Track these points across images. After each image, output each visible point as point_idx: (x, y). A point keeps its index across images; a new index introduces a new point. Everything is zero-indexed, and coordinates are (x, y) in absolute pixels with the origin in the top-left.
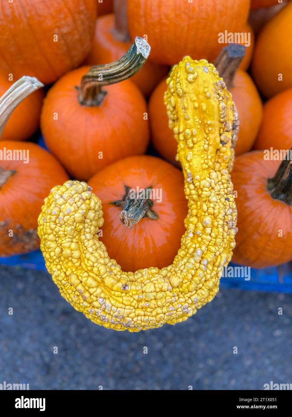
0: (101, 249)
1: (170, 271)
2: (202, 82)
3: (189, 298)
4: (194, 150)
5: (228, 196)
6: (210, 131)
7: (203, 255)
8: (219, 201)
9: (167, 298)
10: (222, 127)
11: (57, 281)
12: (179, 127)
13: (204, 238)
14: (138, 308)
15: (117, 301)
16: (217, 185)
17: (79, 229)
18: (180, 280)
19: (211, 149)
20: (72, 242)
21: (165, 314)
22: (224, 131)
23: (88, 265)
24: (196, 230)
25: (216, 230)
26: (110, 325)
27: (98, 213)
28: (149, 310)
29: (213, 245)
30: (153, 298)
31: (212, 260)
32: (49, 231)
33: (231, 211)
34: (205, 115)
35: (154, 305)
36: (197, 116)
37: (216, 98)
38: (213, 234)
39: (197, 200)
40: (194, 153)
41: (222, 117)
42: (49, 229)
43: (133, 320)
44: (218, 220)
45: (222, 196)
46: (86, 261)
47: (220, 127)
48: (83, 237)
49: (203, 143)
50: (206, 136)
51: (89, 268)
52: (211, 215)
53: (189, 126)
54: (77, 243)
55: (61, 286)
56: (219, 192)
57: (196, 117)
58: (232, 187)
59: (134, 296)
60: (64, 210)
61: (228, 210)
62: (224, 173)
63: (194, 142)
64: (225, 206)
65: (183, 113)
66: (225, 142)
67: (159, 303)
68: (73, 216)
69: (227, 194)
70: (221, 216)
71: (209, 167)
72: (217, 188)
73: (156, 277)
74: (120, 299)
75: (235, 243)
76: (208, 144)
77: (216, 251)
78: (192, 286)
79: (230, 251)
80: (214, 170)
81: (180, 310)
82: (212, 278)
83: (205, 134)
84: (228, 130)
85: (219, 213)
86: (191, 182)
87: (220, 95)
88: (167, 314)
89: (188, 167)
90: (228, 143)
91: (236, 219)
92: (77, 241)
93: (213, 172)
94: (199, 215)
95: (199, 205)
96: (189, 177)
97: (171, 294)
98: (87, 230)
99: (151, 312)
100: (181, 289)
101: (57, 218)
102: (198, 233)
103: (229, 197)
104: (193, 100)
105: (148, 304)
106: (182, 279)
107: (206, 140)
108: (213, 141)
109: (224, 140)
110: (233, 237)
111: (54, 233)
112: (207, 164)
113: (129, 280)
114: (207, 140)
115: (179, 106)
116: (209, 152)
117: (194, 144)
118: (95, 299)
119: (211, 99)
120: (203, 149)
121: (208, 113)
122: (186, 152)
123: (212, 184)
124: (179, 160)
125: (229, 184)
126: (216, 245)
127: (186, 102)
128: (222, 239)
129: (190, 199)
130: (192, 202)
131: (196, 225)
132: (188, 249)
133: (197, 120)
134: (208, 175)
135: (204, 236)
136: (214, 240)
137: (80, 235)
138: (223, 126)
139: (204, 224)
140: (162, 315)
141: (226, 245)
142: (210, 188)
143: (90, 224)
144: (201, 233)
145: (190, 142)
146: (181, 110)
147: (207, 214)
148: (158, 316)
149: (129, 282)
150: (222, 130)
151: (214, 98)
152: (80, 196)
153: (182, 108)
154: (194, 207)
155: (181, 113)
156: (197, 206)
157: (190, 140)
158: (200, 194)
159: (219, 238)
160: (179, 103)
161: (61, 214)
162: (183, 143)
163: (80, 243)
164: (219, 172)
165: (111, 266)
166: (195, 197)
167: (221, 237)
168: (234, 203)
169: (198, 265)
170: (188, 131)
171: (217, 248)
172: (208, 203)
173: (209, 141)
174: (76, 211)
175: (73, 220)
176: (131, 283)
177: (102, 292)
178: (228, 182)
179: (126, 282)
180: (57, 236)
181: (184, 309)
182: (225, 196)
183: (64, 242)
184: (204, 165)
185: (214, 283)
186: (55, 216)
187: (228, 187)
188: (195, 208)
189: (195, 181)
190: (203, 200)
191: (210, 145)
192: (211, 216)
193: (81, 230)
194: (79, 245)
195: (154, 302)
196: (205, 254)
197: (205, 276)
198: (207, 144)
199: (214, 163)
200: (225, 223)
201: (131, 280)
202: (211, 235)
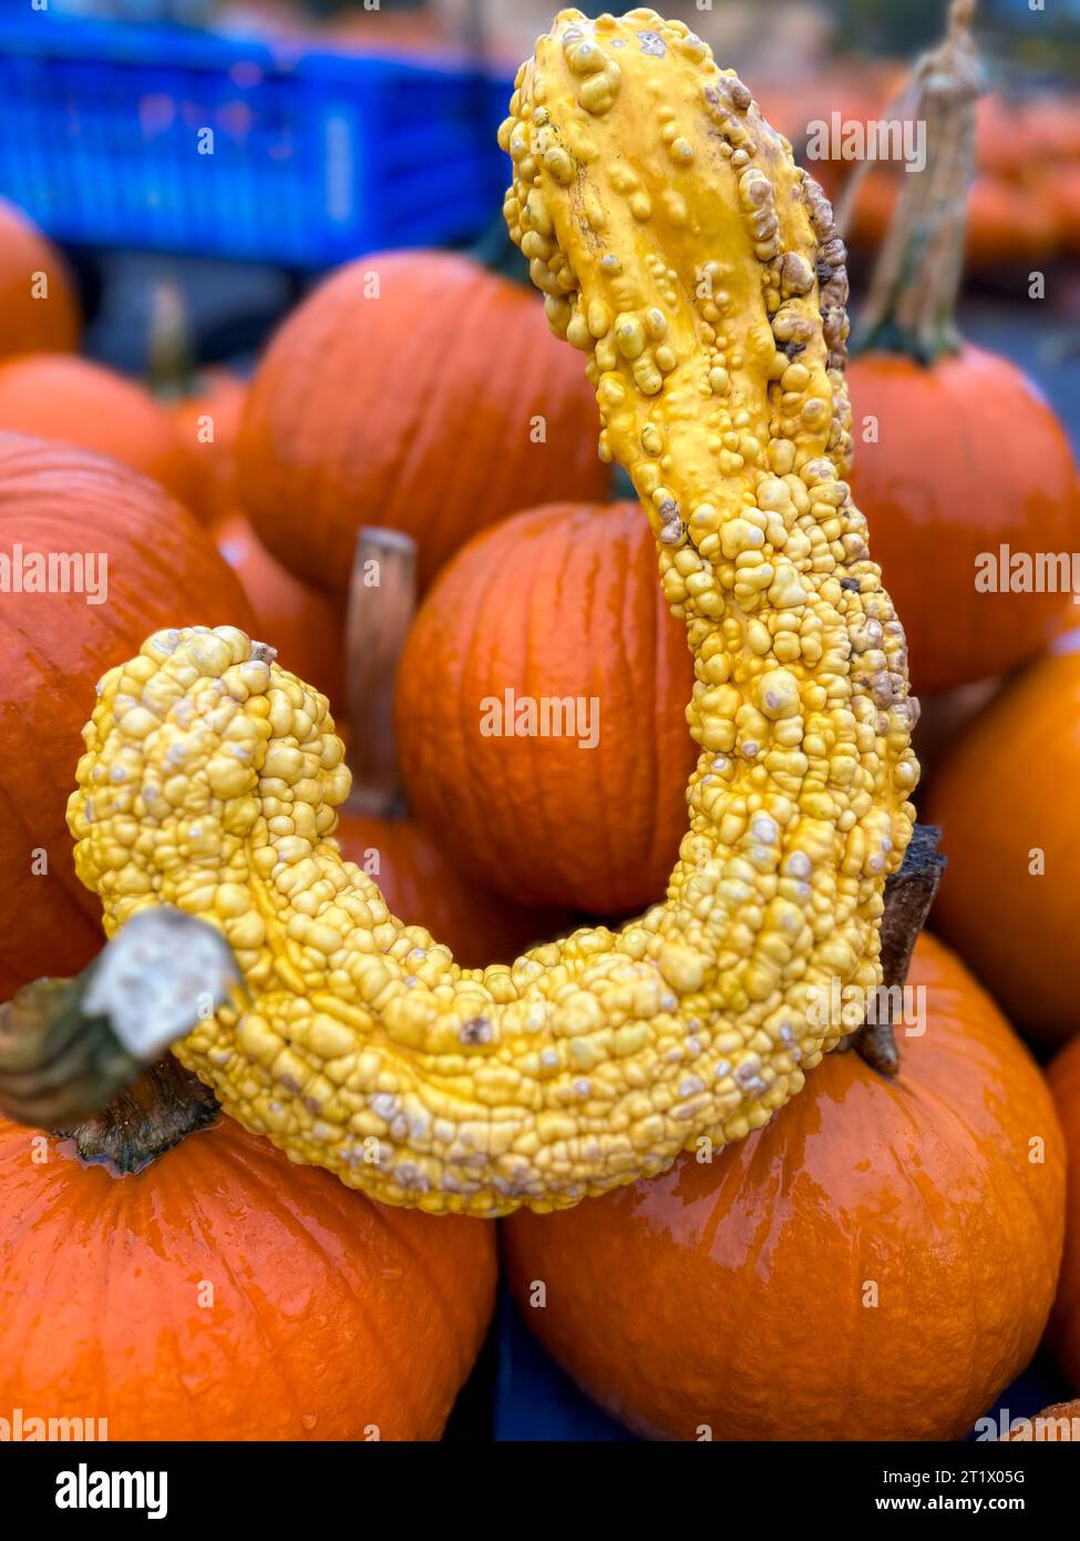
0: (355, 890)
1: (658, 930)
2: (647, 101)
3: (759, 1027)
4: (670, 396)
5: (852, 569)
6: (726, 309)
7: (787, 838)
8: (814, 596)
9: (665, 1041)
10: (772, 282)
11: (190, 1058)
12: (586, 313)
13: (780, 765)
14: (545, 1107)
15: (453, 1092)
16: (797, 531)
17: (242, 824)
18: (706, 959)
19: (743, 384)
20: (220, 882)
21: (664, 1112)
22: (782, 299)
23: (306, 964)
24: (738, 740)
25: (825, 721)
26: (446, 1200)
27: (315, 746)
28: (594, 1108)
29: (821, 785)
30: (602, 1054)
31: (828, 851)
32: (117, 854)
33: (875, 628)
34: (689, 242)
35: (614, 1081)
36: (654, 253)
37: (718, 156)
38: (814, 742)
39: (721, 611)
40: (672, 410)
41: (761, 234)
42: (114, 846)
43: (533, 1164)
44: (827, 677)
45: (825, 575)
46: (293, 948)
47: (762, 282)
48: (265, 855)
49: (703, 365)
50: (710, 331)
51: (313, 978)
52: (791, 661)
53: (626, 300)
54: (246, 882)
55: (209, 1073)
56: (809, 562)
57: (651, 257)
58: (861, 530)
59: (519, 1062)
60: (156, 754)
61: (860, 631)
62: (816, 474)
63: (663, 368)
64: (844, 614)
65: (590, 249)
66: (797, 340)
67: (634, 1070)
68: (201, 775)
69: (845, 564)
70: (833, 658)
71: (749, 460)
72: (799, 541)
73: (604, 963)
74: (464, 1083)
75: (917, 764)
76: (728, 366)
77: (838, 809)
78: (762, 976)
79: (900, 803)
80: (772, 470)
81: (728, 1084)
82: (840, 924)
83: (705, 324)
84: (800, 286)
85: (826, 646)
86: (683, 538)
87: (733, 140)
88: (675, 1111)
89: (656, 479)
90: (809, 347)
91: (901, 664)
92: (243, 873)
93: (770, 479)
94: (739, 676)
95: (733, 634)
96: (667, 522)
97: (676, 1025)
98: (281, 822)
99: (606, 1115)
100: (717, 998)
101: (136, 792)
102: (749, 752)
103: (856, 572)
104: (622, 184)
105: (583, 1083)
106: (713, 953)
107: (714, 350)
108: (746, 347)
109: (792, 336)
110: (905, 739)
111: (140, 858)
112: (737, 451)
113: (489, 996)
114: (721, 350)
115: (568, 223)
116: (738, 399)
117: (665, 373)
118: (356, 1100)
119: (700, 168)
120: (710, 390)
121: (698, 229)
122: (635, 417)
123: (772, 530)
124: (614, 457)
125: (848, 517)
126: (832, 785)
127: (594, 200)
128: (858, 755)
129: (690, 615)
130: (700, 626)
131: (733, 720)
132: (719, 823)
133: (660, 268)
134: (749, 496)
135: (777, 756)
136: (823, 764)
137: (253, 850)
138: (776, 275)
139: (766, 706)
140: (655, 1120)
141: (880, 779)
142: (769, 548)
143: (288, 794)
144: (762, 748)
145: (648, 369)
146: (582, 236)
147: (772, 662)
148: (640, 1128)
149: (492, 1007)
150: (774, 295)
151: (712, 160)
152: (216, 683)
153: (583, 229)
154: (715, 646)
155: (584, 253)
156: (726, 639)
157: (645, 361)
158: (728, 585)
159: (844, 753)
160: (566, 211)
161: (150, 772)
162: (616, 380)
163: (256, 883)
164: (796, 477)
165: (406, 955)
166: (709, 599)
167: (851, 747)
168: (881, 596)
169: (769, 881)
170: (628, 322)
171: (842, 797)
172: (769, 616)
173: (729, 352)
174: (208, 750)
175: (205, 790)
176: (502, 1007)
177: (383, 1063)
178: (842, 511)
179: (477, 1006)
180: (151, 868)
181: (745, 1078)
182: (841, 571)
183: (186, 886)
184: (725, 454)
185: (853, 945)
186: (126, 788)
187: (844, 531)
188: (720, 647)
189: (696, 534)
190: (748, 607)
191: (739, 367)
192: (791, 667)
193: (252, 826)
194: (252, 889)
195: (609, 1070)
196: (795, 832)
197: (810, 922)
198: (721, 366)
199: (765, 443)
200: (859, 687)
201: (503, 998)
202: (804, 745)
